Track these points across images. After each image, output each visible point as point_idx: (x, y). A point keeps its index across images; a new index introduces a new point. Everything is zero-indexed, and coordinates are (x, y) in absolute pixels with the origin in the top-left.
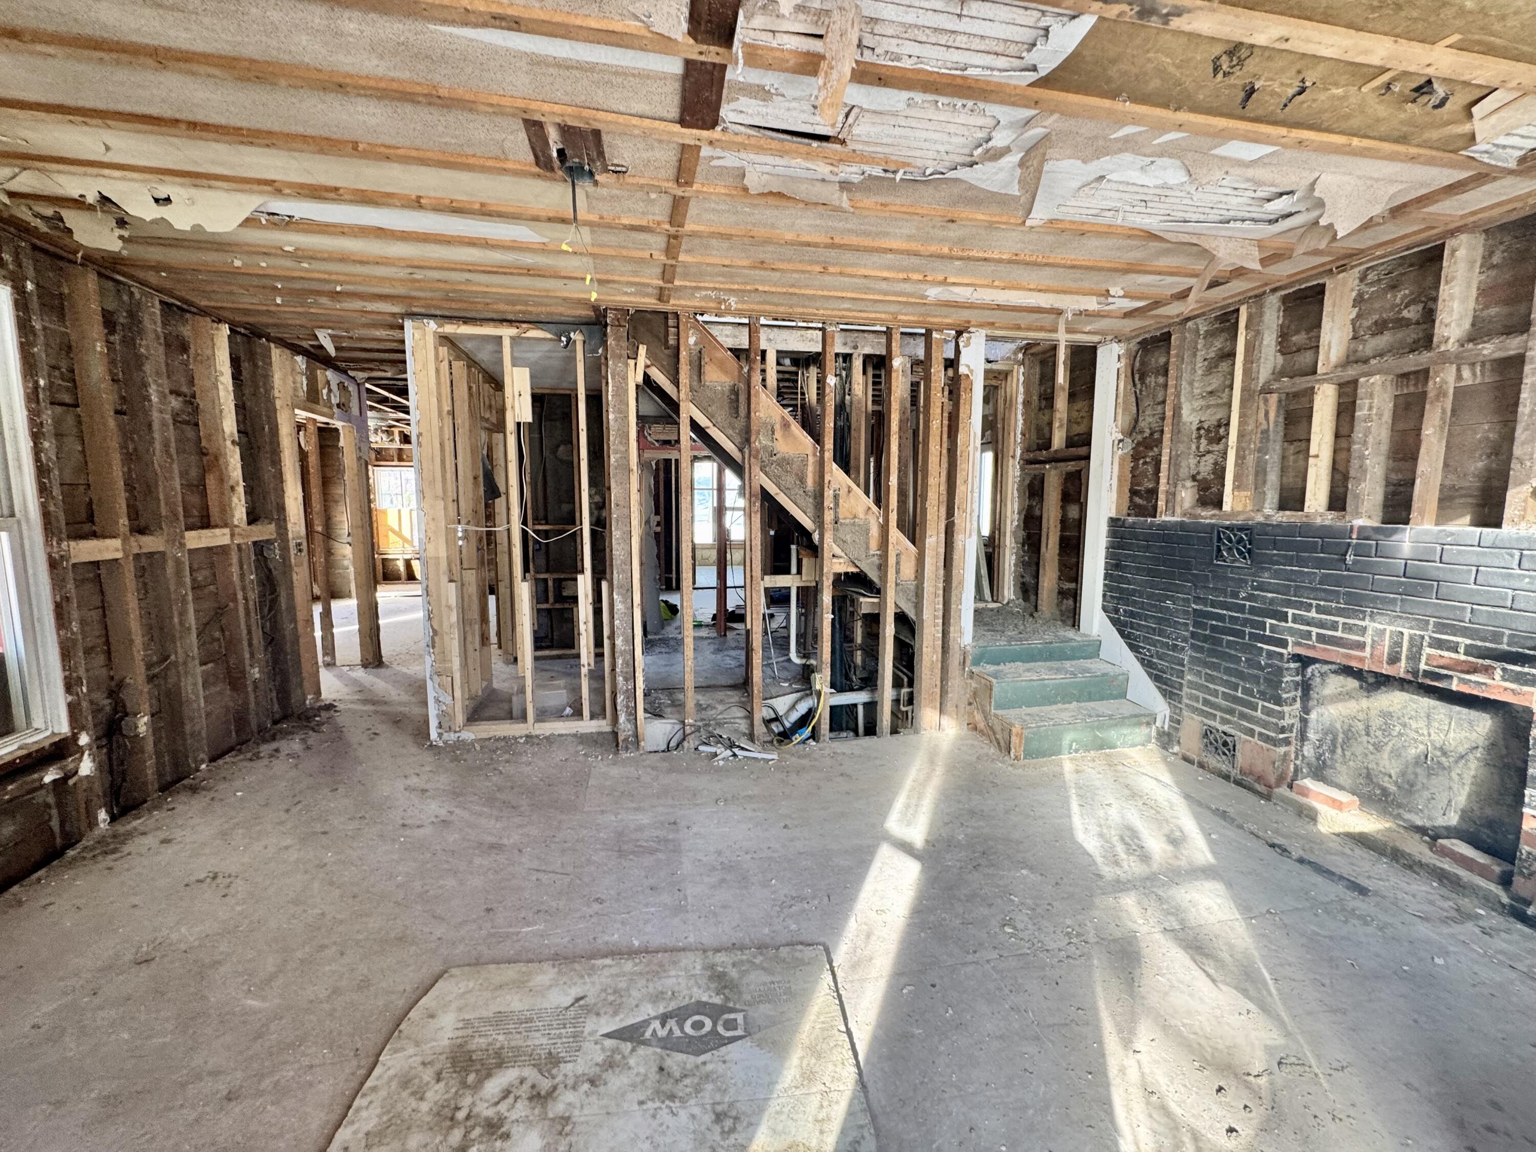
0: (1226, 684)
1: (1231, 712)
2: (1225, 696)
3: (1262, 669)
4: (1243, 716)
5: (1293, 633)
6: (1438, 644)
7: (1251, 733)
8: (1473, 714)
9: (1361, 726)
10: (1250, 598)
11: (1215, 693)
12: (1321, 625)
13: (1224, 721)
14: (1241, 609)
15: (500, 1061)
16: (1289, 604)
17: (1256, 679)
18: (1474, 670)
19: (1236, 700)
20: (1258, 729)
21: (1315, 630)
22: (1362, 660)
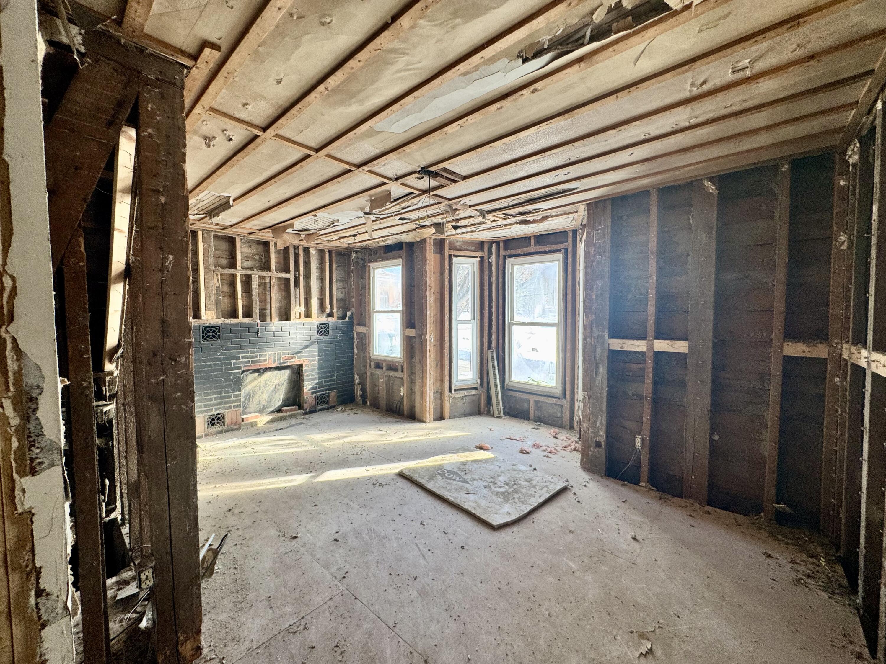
0: (214, 393)
1: (220, 404)
2: (216, 399)
3: (232, 380)
4: (226, 403)
5: (242, 363)
6: (284, 354)
7: (230, 407)
8: (283, 371)
9: (258, 388)
10: (222, 354)
11: (211, 400)
12: (252, 357)
13: (216, 409)
14: (219, 360)
15: (497, 494)
16: (239, 353)
17: (230, 386)
18: (292, 358)
19: (222, 398)
20: (233, 405)
21: (250, 360)
22: (266, 365)
